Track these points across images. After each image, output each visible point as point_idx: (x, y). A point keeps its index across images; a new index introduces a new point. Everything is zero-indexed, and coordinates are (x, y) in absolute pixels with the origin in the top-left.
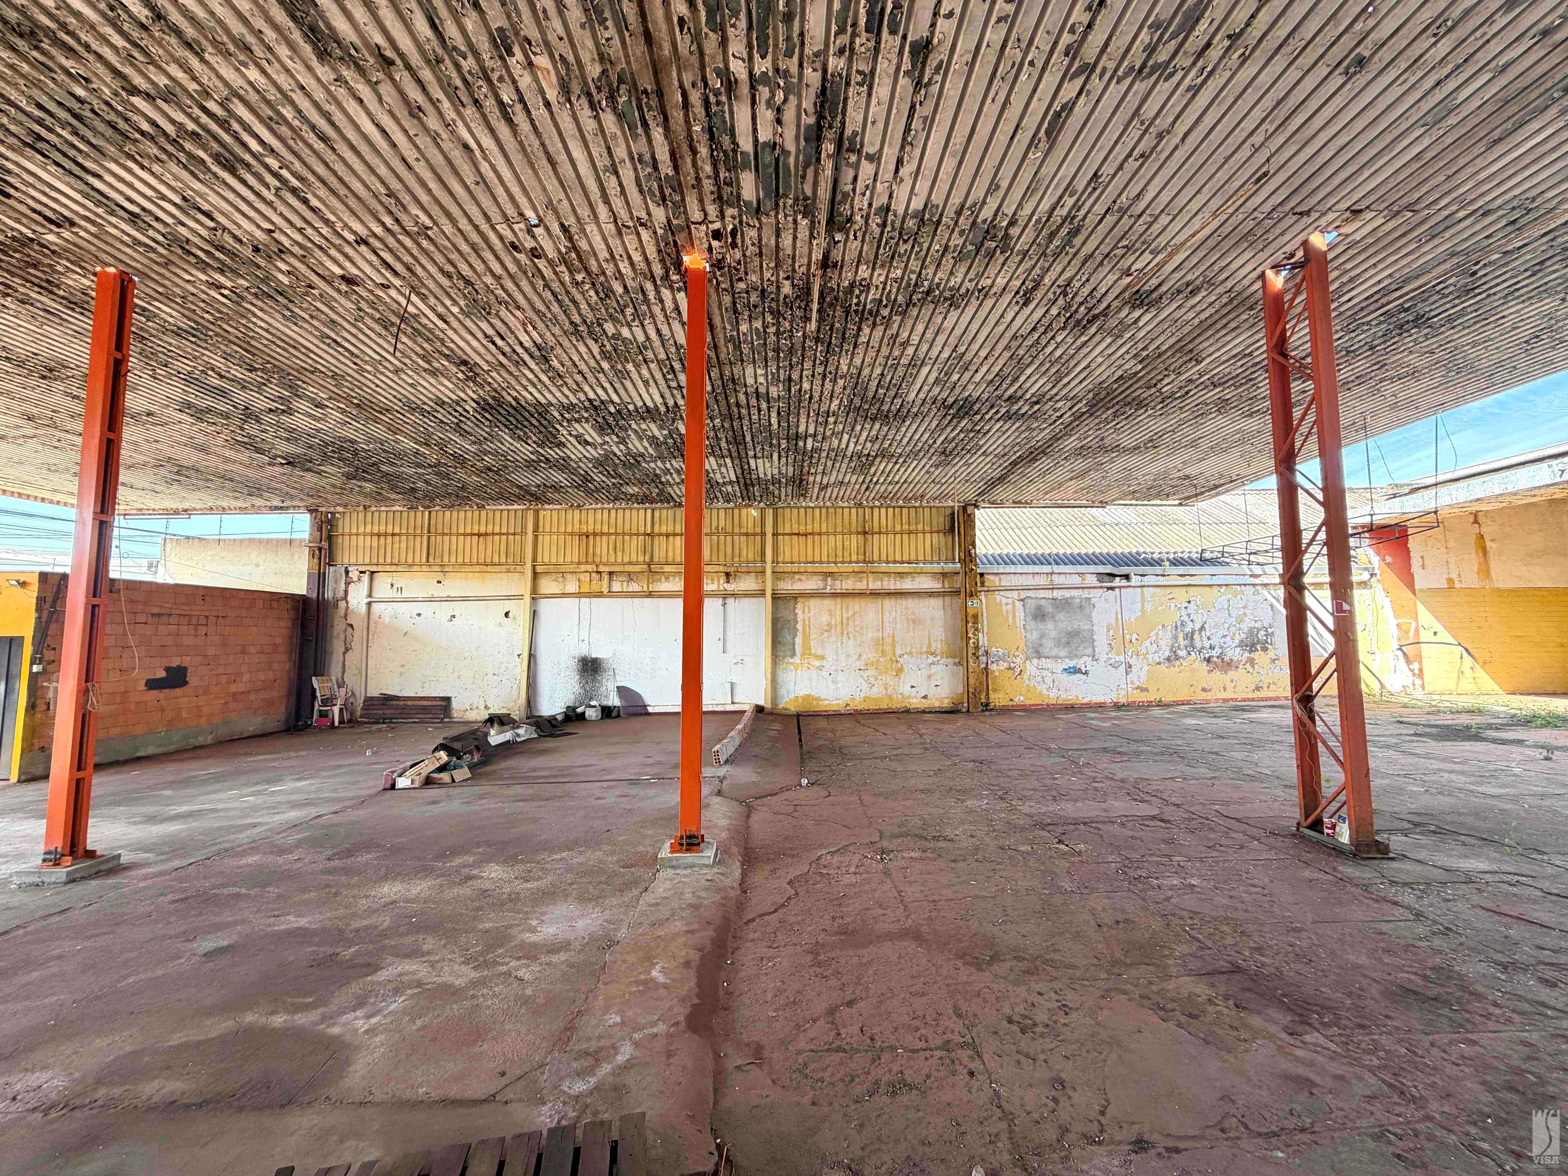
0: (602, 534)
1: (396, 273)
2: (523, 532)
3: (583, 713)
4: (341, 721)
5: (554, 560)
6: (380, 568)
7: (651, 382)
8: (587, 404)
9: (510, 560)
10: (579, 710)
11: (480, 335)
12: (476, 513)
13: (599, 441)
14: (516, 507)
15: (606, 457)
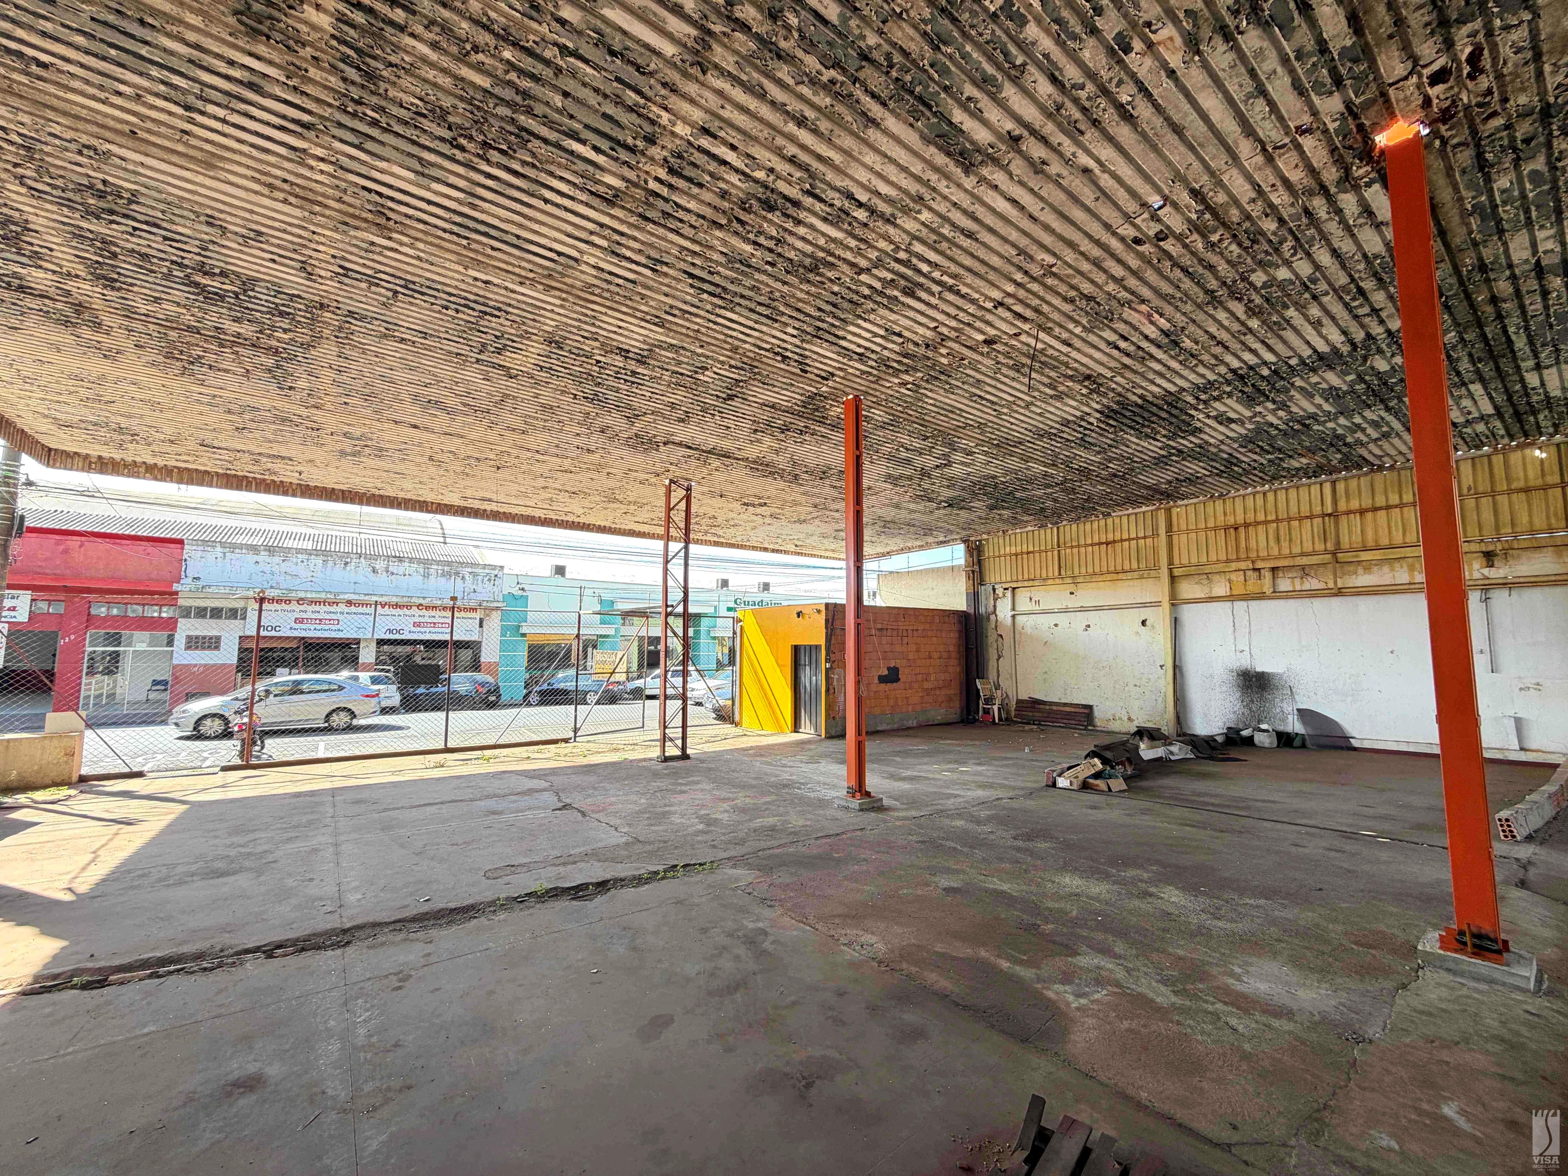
0: (1257, 523)
1: (1025, 319)
2: (1155, 535)
3: (1251, 739)
4: (1000, 719)
5: (1194, 561)
6: (1019, 584)
7: (1326, 321)
8: (1229, 376)
9: (1143, 565)
10: (1245, 733)
11: (1103, 346)
12: (1102, 522)
13: (1248, 413)
14: (1144, 508)
15: (1258, 431)
